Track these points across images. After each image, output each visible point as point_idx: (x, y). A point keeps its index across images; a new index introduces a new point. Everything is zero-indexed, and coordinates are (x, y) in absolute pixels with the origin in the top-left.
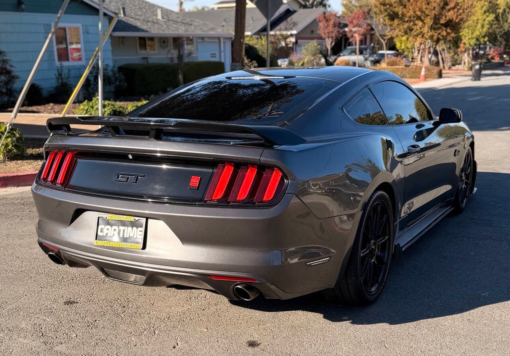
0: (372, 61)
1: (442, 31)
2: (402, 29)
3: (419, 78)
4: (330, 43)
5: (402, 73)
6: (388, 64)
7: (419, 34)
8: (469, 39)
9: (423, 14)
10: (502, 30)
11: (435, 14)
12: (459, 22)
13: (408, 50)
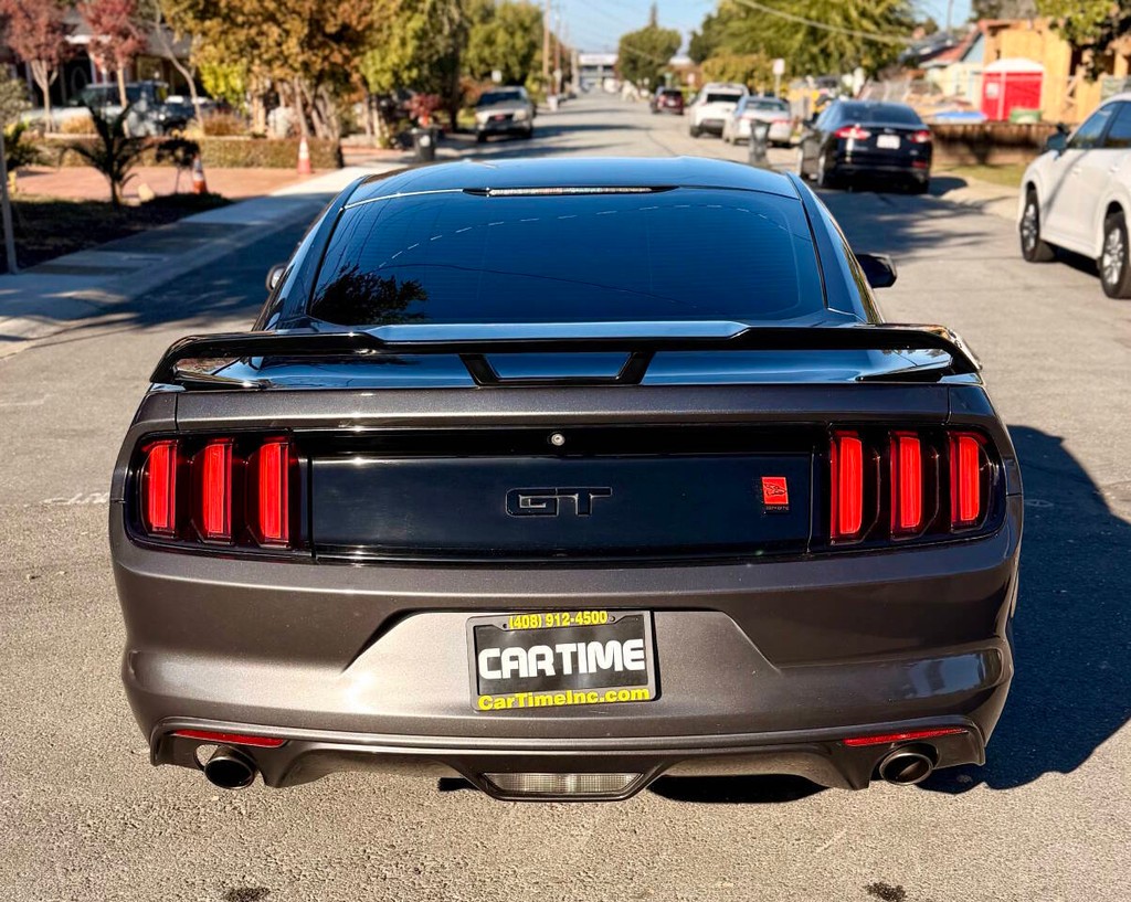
0: (158, 123)
1: (332, 51)
2: (234, 44)
3: (294, 166)
4: (44, 73)
5: (249, 153)
6: (208, 131)
7: (277, 58)
8: (376, 72)
9: (283, 8)
10: (433, 51)
11: (311, 9)
12: (364, 30)
13: (235, 97)
